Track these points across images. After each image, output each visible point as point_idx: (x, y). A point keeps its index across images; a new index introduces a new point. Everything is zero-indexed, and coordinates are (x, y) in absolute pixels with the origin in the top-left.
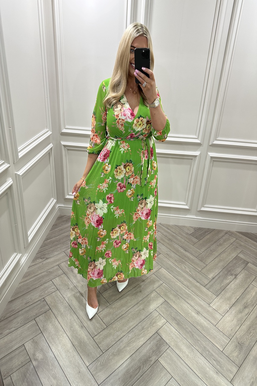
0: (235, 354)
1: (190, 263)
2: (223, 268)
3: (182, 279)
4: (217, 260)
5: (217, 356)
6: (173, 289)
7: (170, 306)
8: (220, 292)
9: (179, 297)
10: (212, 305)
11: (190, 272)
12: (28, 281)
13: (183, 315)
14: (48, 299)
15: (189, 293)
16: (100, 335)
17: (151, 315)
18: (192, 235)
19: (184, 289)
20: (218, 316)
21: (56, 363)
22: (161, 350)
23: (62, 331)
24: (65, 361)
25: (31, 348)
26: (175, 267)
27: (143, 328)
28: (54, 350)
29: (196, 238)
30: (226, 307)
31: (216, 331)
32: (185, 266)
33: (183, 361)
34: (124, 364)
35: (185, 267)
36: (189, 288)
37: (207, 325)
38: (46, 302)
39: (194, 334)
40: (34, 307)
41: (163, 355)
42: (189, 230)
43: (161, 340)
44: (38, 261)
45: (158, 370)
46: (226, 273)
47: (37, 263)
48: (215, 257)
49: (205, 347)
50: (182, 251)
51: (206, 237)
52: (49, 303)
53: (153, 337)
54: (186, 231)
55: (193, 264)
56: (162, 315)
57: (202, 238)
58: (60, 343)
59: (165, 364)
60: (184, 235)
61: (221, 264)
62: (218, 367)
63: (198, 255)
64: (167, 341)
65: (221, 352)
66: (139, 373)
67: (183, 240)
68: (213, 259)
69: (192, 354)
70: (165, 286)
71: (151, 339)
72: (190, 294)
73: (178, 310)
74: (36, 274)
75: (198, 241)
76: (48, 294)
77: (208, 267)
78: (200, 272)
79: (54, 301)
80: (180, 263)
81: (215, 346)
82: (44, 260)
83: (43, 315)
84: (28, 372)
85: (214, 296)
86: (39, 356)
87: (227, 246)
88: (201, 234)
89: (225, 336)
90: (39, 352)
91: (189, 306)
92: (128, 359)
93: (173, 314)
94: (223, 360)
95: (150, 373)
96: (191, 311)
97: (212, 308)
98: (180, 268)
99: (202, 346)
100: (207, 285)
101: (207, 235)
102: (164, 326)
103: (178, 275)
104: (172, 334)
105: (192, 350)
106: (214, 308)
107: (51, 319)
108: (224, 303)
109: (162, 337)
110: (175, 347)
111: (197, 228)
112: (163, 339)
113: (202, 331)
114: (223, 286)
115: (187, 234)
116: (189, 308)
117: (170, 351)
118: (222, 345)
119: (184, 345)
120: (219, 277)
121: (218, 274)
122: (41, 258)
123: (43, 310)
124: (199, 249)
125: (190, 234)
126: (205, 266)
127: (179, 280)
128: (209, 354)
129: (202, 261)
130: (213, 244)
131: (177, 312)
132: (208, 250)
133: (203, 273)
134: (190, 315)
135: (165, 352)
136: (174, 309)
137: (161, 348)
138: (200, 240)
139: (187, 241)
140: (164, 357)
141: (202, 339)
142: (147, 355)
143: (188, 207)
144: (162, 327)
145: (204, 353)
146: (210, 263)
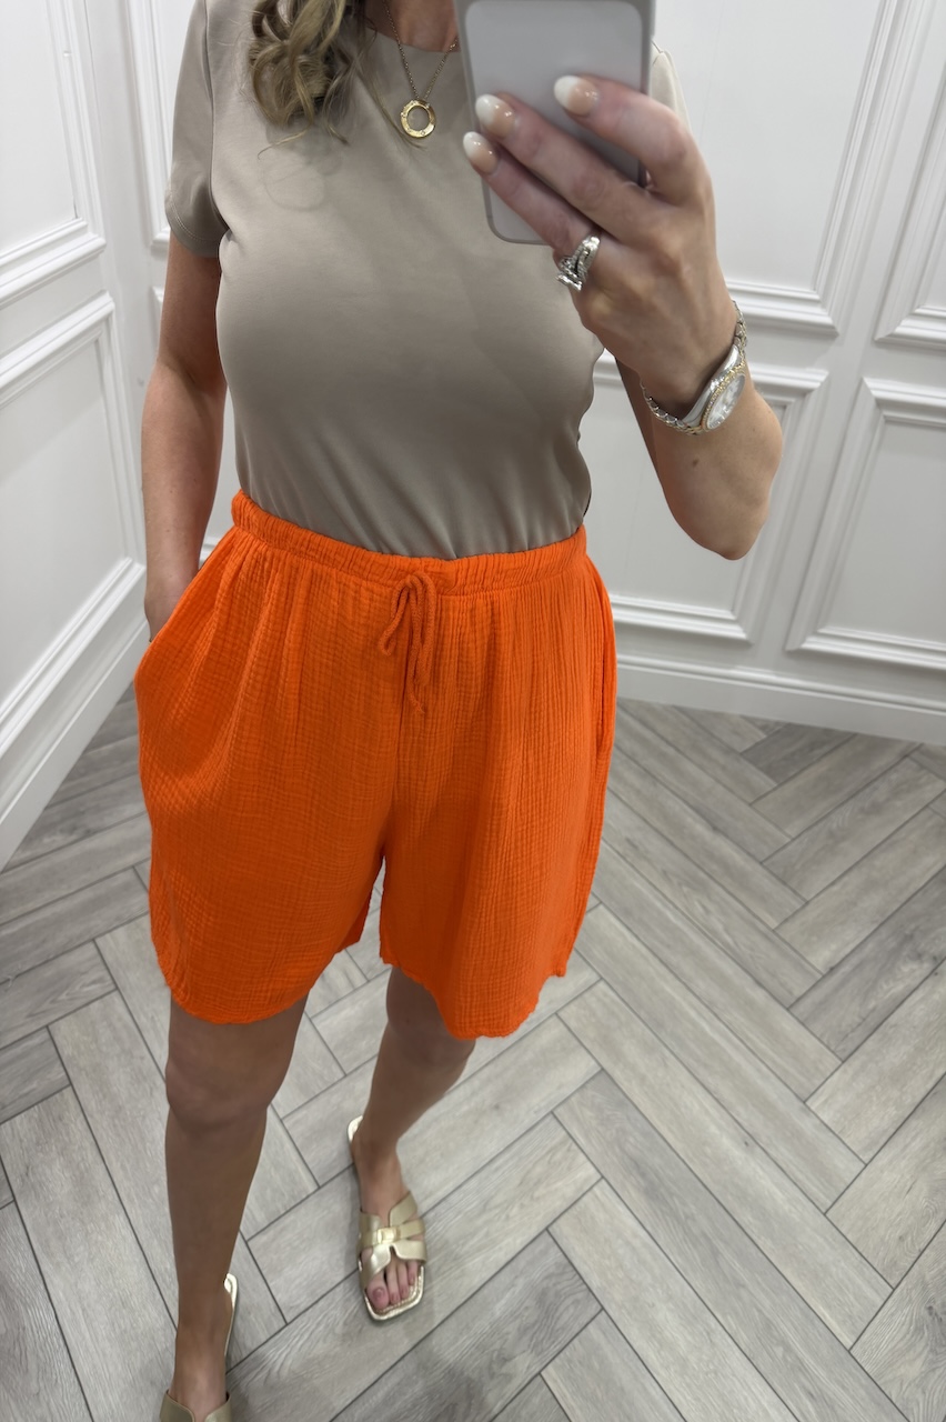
0: (913, 1369)
1: (731, 889)
2: (883, 919)
3: (688, 967)
4: (854, 880)
5: (821, 1373)
6: (642, 1014)
7: (622, 1096)
8: (857, 1042)
9: (667, 1053)
10: (817, 1104)
11: (729, 934)
13: (678, 1146)
14: (66, 1032)
15: (717, 1037)
16: (282, 1230)
17: (527, 1137)
18: (753, 755)
19: (693, 1014)
20: (844, 1166)
21: (65, 1366)
22: (558, 1327)
23: (110, 1198)
24: (104, 1355)
26: (658, 905)
27: (485, 1207)
28: (61, 1294)
29: (768, 771)
30: (881, 1118)
31: (826, 1239)
32: (706, 902)
33: (658, 1388)
34: (376, 1386)
35: (704, 907)
36: (716, 1010)
37: (787, 1207)
38: (53, 1049)
39: (720, 1246)
41: (567, 1351)
42: (738, 734)
43: (562, 1274)
44: (46, 840)
46: (892, 944)
47: (40, 851)
48: (846, 868)
49: (769, 1325)
50: (700, 828)
51: (814, 768)
52: (66, 1052)
53: (526, 1256)
54: (724, 738)
55: (743, 897)
56: (582, 1141)
57: (797, 771)
58: (91, 1260)
60: (715, 754)
61: (874, 901)
63: (768, 855)
64: (595, 1282)
65: (844, 1354)
67: (706, 780)
68: (838, 874)
69: (704, 1357)
70: (606, 995)
71: (521, 1262)
73: (656, 1122)
74: (30, 906)
75: (775, 785)
76: (71, 1008)
77: (811, 914)
78: (775, 937)
79: (93, 1047)
80: (685, 889)
81: (817, 1322)
82: (74, 837)
83: (34, 1112)
85: (831, 1061)
87: (907, 817)
88: (794, 754)
89: (869, 1272)
91: (708, 1102)
92: (402, 1363)
93: (631, 1140)
94: (852, 1397)
96: (717, 1132)
97: (818, 1122)
98: (683, 913)
99: (757, 1314)
100: (799, 1000)
101: (819, 760)
102: (585, 1199)
103: (668, 946)
104: (620, 1241)
105: (708, 1334)
106: (825, 1118)
107: (68, 1134)
108: (875, 1099)
109: (571, 1255)
110: (629, 1314)
111: (777, 723)
112: (575, 1269)
113: (759, 1238)
114: (874, 1010)
115: (729, 750)
116: (707, 1112)
117: (604, 1333)
118: (850, 1317)
119: (671, 1306)
120: (859, 966)
121: (853, 951)
122: (62, 831)
123: (34, 1085)
124: (777, 826)
125: (741, 754)
126: (798, 907)
127: (671, 971)
128: (784, 1357)
129: (784, 883)
130: (842, 804)
131: (653, 1132)
132: (816, 829)
133: (787, 940)
134: (708, 1150)
135: (577, 1334)
136: (640, 1117)
137: (558, 1314)
138: (786, 782)
139: (725, 786)
140: (570, 1361)
141: (760, 1279)
142: (492, 1349)
143: (745, 631)
144: (577, 1207)
145: (765, 1353)
146: (821, 892)
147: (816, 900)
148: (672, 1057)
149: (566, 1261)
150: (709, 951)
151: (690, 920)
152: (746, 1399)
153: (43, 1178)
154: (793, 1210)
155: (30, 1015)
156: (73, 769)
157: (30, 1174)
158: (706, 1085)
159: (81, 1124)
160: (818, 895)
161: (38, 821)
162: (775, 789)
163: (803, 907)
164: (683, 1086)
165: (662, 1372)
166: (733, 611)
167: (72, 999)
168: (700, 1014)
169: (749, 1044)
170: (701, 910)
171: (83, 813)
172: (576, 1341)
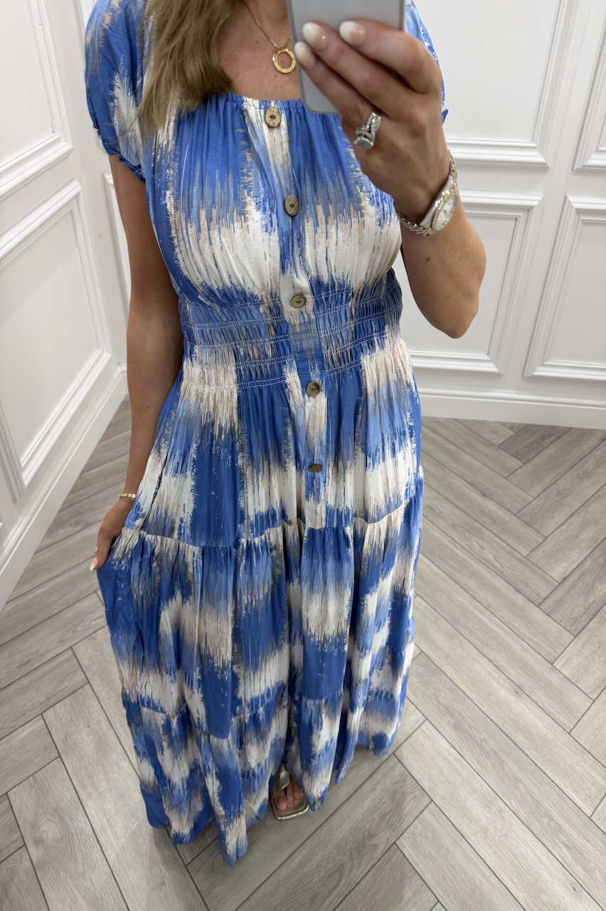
1: (497, 533)
2: (594, 547)
3: (472, 584)
4: (576, 521)
5: (574, 834)
6: (445, 615)
7: (435, 667)
8: (584, 624)
9: (462, 639)
10: (560, 665)
11: (497, 561)
12: (31, 596)
13: (473, 696)
14: (83, 650)
15: (493, 627)
18: (506, 446)
19: (477, 613)
20: (580, 702)
21: (99, 855)
22: (404, 813)
23: (119, 751)
24: (123, 846)
25: (26, 806)
26: (451, 546)
28: (94, 811)
29: (517, 455)
31: (571, 749)
32: (481, 542)
33: (470, 848)
34: (293, 856)
35: (480, 545)
36: (492, 610)
38: (76, 661)
39: (505, 758)
40: (43, 676)
41: (411, 828)
42: (495, 433)
43: (405, 780)
44: (61, 531)
45: (395, 879)
47: (58, 538)
48: (570, 513)
49: (538, 804)
50: (475, 495)
51: (545, 452)
52: (84, 662)
53: (382, 771)
54: (487, 437)
55: (504, 537)
56: (412, 697)
57: (534, 454)
58: (111, 790)
59: (415, 859)
60: (481, 447)
61: (588, 534)
62: (579, 868)
63: (519, 509)
64: (426, 784)
65: (587, 820)
66: (338, 889)
67: (477, 464)
68: (566, 518)
69: (498, 826)
70: (421, 605)
71: (378, 776)
72: (495, 632)
73: (458, 682)
74: (55, 573)
75: (521, 464)
76: (85, 635)
77: (549, 545)
78: (527, 562)
79: (101, 658)
80: (467, 535)
81: (568, 801)
82: (78, 528)
83: (67, 701)
84: (16, 880)
85: (568, 637)
86: (50, 830)
88: (532, 443)
89: (600, 768)
90: (50, 818)
91: (491, 668)
92: (308, 841)
93: (443, 694)
94: (594, 846)
95: (371, 887)
96: (497, 686)
97: (561, 676)
98: (467, 550)
99: (530, 798)
100: (544, 600)
101: (548, 446)
102: (416, 733)
103: (459, 572)
104: (440, 758)
105: (499, 812)
106: (566, 673)
107: (89, 713)
108: (597, 659)
109: (410, 768)
110: (449, 803)
111: (520, 424)
112: (413, 777)
113: (528, 751)
114: (593, 603)
115: (490, 444)
116: (490, 674)
117: (434, 816)
118: (589, 797)
119: (476, 796)
120: (582, 575)
121: (577, 566)
122: (71, 525)
123: (66, 684)
124: (523, 490)
125: (498, 446)
126: (541, 541)
127: (462, 587)
128: (549, 823)
129: (531, 527)
130: (565, 473)
131: (457, 688)
132: (548, 490)
133: (535, 563)
134: (493, 698)
135: (417, 817)
136: (448, 680)
137: (404, 805)
138: (527, 462)
139: (489, 467)
140: (413, 834)
141: (530, 776)
142: (364, 829)
143: (497, 367)
144: (411, 738)
145: (537, 822)
146: (555, 530)
147: (551, 536)
148: (466, 641)
149: (407, 773)
150: (484, 572)
151: (472, 554)
152: (526, 851)
153: (77, 742)
154: (548, 731)
155: (60, 641)
156: (74, 486)
157: (68, 739)
158: (488, 656)
159: (97, 707)
160: (553, 532)
161: (54, 520)
162: (521, 467)
163: (544, 541)
164: (474, 659)
165: (472, 838)
166: (488, 354)
167: (85, 630)
168: (482, 613)
169: (513, 629)
170: (477, 546)
171: (83, 512)
172: (416, 822)
